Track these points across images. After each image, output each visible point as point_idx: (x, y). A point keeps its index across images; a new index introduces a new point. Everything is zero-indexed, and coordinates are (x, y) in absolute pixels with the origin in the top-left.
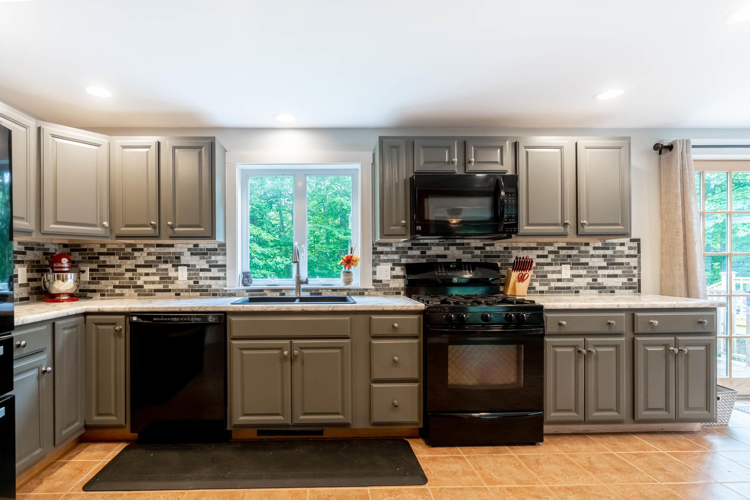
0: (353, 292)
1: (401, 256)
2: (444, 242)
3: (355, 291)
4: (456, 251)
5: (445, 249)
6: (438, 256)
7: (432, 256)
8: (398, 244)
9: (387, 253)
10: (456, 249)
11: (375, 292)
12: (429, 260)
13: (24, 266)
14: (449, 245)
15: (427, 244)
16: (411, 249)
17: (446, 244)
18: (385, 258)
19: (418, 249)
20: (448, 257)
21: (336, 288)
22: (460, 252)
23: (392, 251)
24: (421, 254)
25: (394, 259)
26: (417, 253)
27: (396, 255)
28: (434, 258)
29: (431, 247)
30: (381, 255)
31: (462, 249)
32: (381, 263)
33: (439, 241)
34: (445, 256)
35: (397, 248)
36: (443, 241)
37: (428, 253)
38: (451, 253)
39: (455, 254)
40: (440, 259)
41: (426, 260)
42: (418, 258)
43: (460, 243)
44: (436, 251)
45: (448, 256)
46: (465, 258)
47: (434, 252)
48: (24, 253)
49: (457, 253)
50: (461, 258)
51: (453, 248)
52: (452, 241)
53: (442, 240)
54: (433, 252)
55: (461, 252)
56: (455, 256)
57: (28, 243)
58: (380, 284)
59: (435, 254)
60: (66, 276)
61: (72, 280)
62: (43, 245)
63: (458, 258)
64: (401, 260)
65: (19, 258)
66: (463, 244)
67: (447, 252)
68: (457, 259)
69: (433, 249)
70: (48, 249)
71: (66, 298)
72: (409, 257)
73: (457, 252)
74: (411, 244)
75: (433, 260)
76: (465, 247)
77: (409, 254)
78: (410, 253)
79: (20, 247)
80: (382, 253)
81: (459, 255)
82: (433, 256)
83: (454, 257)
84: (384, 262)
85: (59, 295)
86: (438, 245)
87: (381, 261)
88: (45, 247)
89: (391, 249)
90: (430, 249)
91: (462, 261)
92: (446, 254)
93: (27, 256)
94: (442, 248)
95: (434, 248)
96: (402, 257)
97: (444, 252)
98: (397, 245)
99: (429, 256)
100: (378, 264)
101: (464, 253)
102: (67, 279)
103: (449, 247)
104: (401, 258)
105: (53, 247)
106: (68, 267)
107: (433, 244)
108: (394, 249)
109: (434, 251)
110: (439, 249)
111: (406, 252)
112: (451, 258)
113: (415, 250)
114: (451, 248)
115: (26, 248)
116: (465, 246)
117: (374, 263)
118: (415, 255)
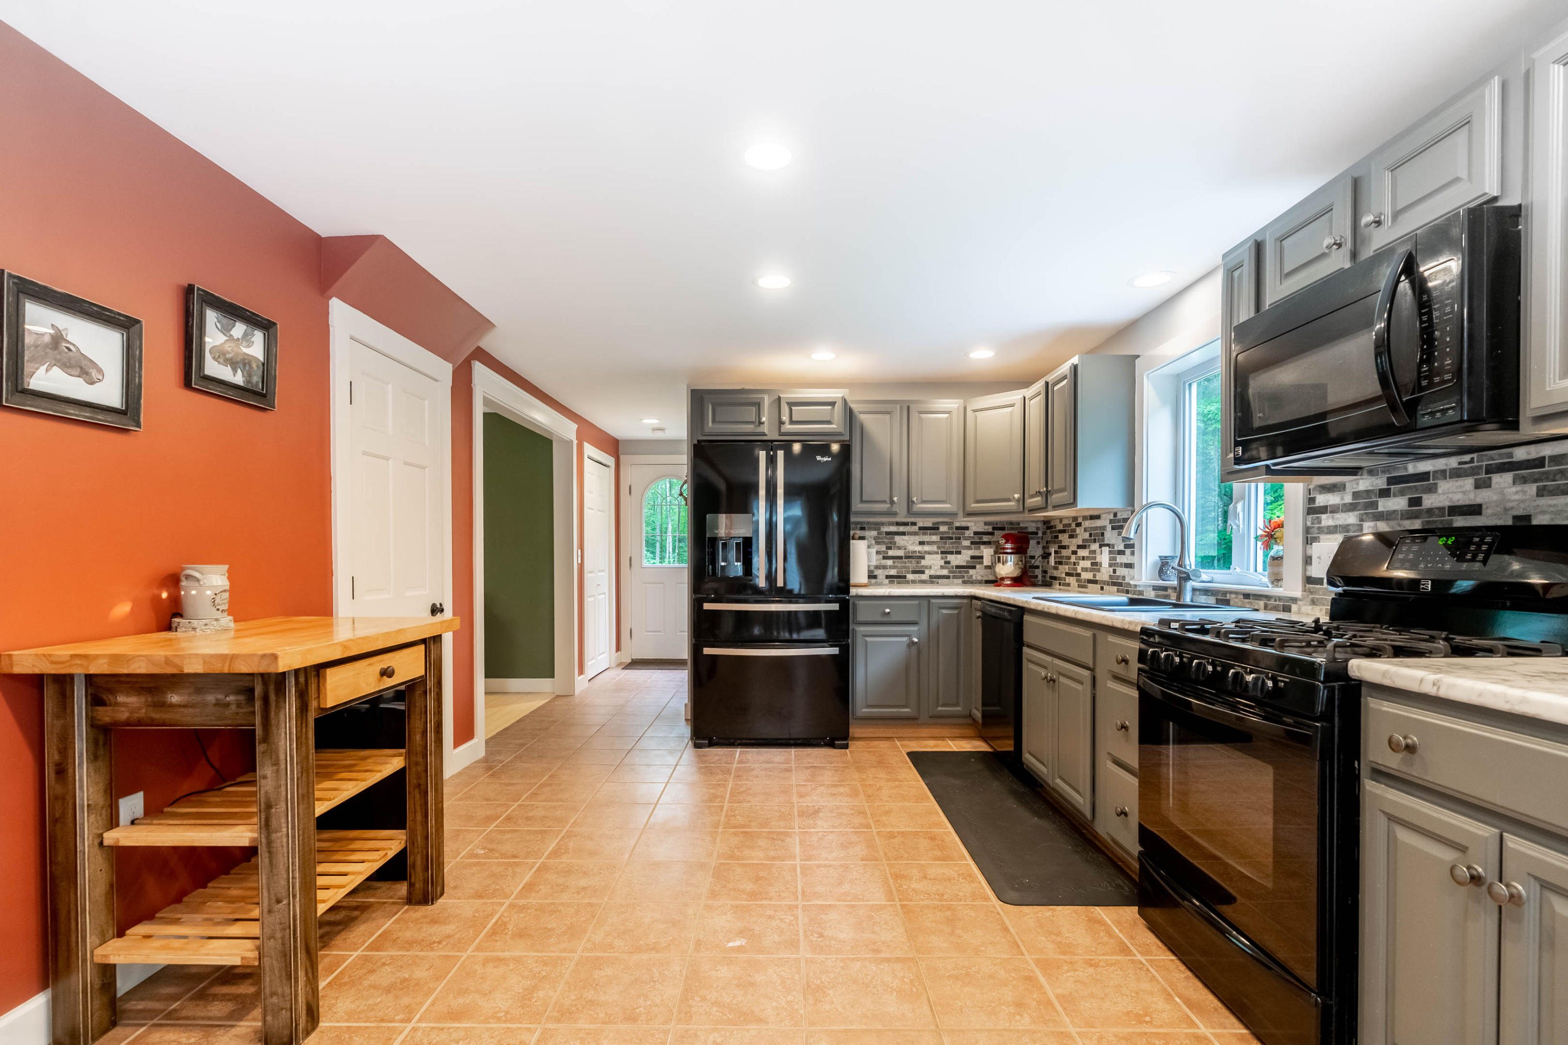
0: (1272, 602)
1: (1362, 515)
2: (1476, 464)
3: (1276, 601)
4: (1514, 489)
5: (1477, 486)
6: (1456, 510)
7: (1437, 511)
8: (1357, 484)
9: (1334, 510)
10: (1514, 483)
11: (1310, 607)
12: (1428, 522)
13: (991, 548)
14: (1490, 470)
15: (1424, 476)
16: (1384, 493)
17: (1480, 467)
18: (1330, 523)
19: (1402, 493)
20: (1486, 511)
21: (1249, 592)
22: (1524, 492)
23: (1345, 504)
24: (1409, 506)
25: (1348, 525)
26: (1398, 503)
27: (1351, 514)
28: (1443, 516)
29: (1436, 484)
30: (1324, 516)
31: (1535, 481)
32: (1322, 537)
33: (1460, 463)
34: (1475, 510)
35: (1356, 495)
36: (1472, 461)
37: (1429, 501)
38: (1495, 498)
39: (1509, 501)
40: (1459, 518)
41: (1422, 523)
42: (1402, 519)
43: (1528, 461)
44: (1450, 495)
45: (1484, 507)
46: (1543, 512)
47: (1445, 497)
48: (992, 534)
49: (1516, 497)
50: (1531, 511)
51: (1502, 480)
52: (1501, 456)
53: (1467, 458)
54: (1441, 498)
55: (1532, 489)
56: (1509, 505)
57: (997, 524)
58: (1319, 589)
59: (1447, 504)
60: (1006, 558)
61: (1012, 563)
62: (1018, 524)
63: (1520, 512)
64: (1362, 525)
65: (985, 538)
66: (1539, 462)
67: (1482, 497)
68: (1515, 517)
69: (1440, 491)
70: (1026, 528)
71: (1009, 582)
72: (1380, 517)
73: (1517, 492)
74: (1385, 480)
75: (1442, 522)
76: (1544, 473)
77: (1380, 509)
78: (1385, 505)
79: (987, 527)
80: (1324, 510)
81: (1523, 501)
82: (1441, 509)
83: (1506, 510)
84: (1327, 533)
85: (1002, 579)
86: (1456, 474)
87: (1321, 530)
88: (1021, 525)
89: (1342, 499)
90: (1432, 489)
91: (1535, 522)
92: (1478, 501)
93: (995, 537)
94: (1468, 483)
95: (1444, 486)
96: (1364, 517)
97: (1472, 496)
98: (1355, 486)
99: (1430, 511)
100: (1316, 539)
101: (1541, 493)
102: (1006, 562)
103: (1490, 478)
104: (1362, 520)
105: (1034, 525)
106: (1011, 549)
107: (1443, 474)
108: (1348, 499)
109: (1444, 494)
110: (1457, 487)
111: (1374, 505)
112: (1493, 515)
113: (1395, 496)
114: (1497, 479)
115: (994, 529)
116: (1547, 469)
117: (1309, 536)
118: (1395, 511)
